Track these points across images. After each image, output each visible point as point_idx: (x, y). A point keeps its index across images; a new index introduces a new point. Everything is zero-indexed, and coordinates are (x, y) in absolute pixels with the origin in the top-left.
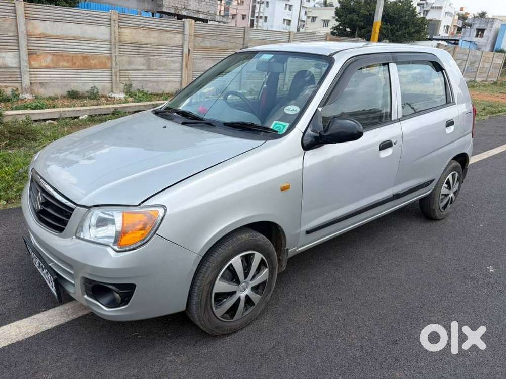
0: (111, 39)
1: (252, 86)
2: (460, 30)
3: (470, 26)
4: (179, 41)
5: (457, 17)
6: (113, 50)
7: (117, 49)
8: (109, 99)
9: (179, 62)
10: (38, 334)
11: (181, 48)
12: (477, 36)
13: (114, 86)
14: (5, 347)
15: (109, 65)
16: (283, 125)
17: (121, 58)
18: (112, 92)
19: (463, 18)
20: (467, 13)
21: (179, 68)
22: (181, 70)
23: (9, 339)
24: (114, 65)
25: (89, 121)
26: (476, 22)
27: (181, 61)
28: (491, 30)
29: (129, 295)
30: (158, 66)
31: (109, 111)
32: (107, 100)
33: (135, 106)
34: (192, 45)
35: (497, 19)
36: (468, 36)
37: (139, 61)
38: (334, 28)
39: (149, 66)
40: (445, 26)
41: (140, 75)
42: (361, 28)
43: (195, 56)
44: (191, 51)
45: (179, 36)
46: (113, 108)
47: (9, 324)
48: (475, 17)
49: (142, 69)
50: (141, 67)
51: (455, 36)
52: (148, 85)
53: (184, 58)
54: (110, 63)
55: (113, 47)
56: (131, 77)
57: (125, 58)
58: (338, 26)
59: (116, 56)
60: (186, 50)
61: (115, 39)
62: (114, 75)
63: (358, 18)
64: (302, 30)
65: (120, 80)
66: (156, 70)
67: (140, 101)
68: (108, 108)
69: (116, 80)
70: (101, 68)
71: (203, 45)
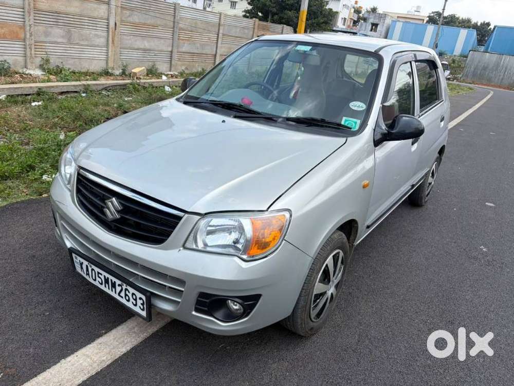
0: (24, 5)
1: (183, 68)
2: (355, 23)
3: (365, 20)
4: (104, 13)
5: (353, 10)
6: (27, 19)
7: (32, 17)
8: (24, 76)
9: (104, 37)
10: (116, 361)
11: (107, 21)
12: (371, 30)
13: (28, 61)
14: (85, 381)
15: (22, 36)
16: (354, 122)
17: (36, 28)
18: (26, 67)
19: (357, 11)
20: (361, 7)
21: (105, 44)
22: (107, 46)
23: (86, 372)
24: (28, 36)
25: (9, 102)
26: (371, 17)
27: (107, 37)
28: (383, 25)
29: (252, 307)
30: (80, 40)
31: (31, 90)
32: (21, 76)
33: (63, 86)
34: (118, 18)
35: (388, 15)
36: (364, 29)
37: (57, 33)
38: (245, 11)
39: (69, 40)
40: (342, 18)
41: (59, 50)
42: (274, 14)
43: (122, 31)
44: (117, 25)
45: (104, 7)
46: (37, 87)
47: (73, 353)
48: (368, 12)
49: (63, 43)
50: (60, 40)
51: (351, 28)
52: (69, 62)
53: (110, 33)
54: (23, 33)
55: (26, 13)
56: (49, 50)
57: (41, 28)
58: (251, 10)
59: (30, 25)
60: (112, 24)
61: (29, 5)
62: (28, 47)
63: (270, 3)
64: (208, 9)
65: (35, 54)
66: (77, 44)
67: (67, 80)
68: (31, 87)
69: (31, 54)
70: (12, 39)
71: (131, 19)
